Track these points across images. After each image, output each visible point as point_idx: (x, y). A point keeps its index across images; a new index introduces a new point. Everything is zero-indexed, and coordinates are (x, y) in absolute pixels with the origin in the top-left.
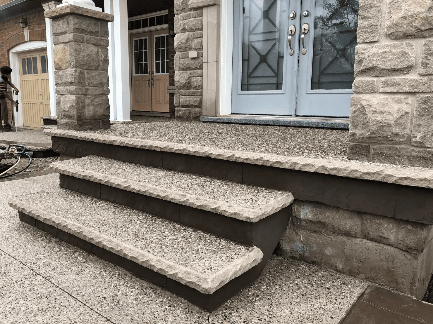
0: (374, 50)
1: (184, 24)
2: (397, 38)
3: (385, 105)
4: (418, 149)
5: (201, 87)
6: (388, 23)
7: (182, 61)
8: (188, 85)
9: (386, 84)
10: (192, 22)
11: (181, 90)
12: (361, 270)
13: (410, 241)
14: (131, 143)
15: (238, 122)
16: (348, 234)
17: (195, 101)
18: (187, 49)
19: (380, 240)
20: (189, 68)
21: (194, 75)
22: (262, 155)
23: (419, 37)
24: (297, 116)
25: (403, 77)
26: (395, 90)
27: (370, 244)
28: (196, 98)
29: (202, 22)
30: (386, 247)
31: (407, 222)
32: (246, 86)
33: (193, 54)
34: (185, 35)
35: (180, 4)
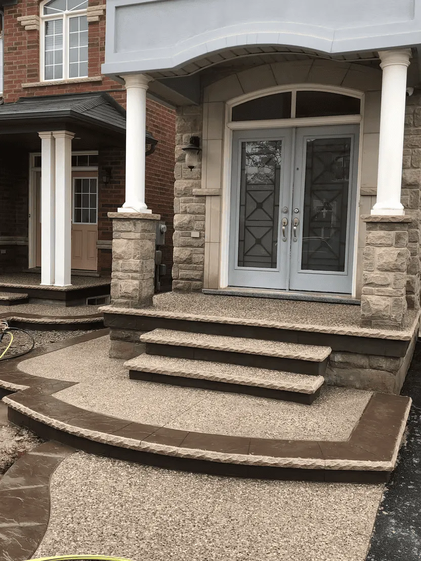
0: (372, 275)
1: (186, 207)
2: (382, 271)
3: (379, 301)
4: (394, 322)
5: (203, 263)
6: (378, 264)
7: (182, 240)
8: (189, 261)
9: (378, 291)
10: (195, 206)
11: (180, 265)
12: (369, 386)
13: (392, 367)
14: (206, 319)
15: (241, 295)
16: (362, 367)
17: (196, 276)
18: (188, 229)
19: (378, 368)
20: (191, 246)
21: (196, 252)
22: (313, 326)
23: (392, 271)
24: (290, 290)
25: (385, 288)
26: (383, 294)
27: (374, 371)
28: (196, 273)
29: (205, 208)
30: (381, 371)
31: (391, 357)
32: (242, 262)
33: (195, 234)
34: (187, 218)
35: (183, 189)
